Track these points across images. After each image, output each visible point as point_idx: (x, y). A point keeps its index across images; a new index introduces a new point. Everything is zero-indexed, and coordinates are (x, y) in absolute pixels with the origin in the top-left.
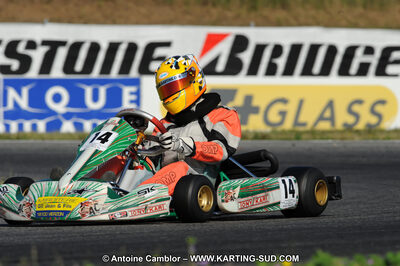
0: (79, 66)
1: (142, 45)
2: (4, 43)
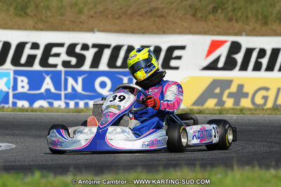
0: (119, 63)
1: (164, 48)
2: (66, 46)
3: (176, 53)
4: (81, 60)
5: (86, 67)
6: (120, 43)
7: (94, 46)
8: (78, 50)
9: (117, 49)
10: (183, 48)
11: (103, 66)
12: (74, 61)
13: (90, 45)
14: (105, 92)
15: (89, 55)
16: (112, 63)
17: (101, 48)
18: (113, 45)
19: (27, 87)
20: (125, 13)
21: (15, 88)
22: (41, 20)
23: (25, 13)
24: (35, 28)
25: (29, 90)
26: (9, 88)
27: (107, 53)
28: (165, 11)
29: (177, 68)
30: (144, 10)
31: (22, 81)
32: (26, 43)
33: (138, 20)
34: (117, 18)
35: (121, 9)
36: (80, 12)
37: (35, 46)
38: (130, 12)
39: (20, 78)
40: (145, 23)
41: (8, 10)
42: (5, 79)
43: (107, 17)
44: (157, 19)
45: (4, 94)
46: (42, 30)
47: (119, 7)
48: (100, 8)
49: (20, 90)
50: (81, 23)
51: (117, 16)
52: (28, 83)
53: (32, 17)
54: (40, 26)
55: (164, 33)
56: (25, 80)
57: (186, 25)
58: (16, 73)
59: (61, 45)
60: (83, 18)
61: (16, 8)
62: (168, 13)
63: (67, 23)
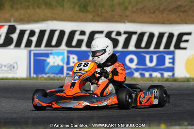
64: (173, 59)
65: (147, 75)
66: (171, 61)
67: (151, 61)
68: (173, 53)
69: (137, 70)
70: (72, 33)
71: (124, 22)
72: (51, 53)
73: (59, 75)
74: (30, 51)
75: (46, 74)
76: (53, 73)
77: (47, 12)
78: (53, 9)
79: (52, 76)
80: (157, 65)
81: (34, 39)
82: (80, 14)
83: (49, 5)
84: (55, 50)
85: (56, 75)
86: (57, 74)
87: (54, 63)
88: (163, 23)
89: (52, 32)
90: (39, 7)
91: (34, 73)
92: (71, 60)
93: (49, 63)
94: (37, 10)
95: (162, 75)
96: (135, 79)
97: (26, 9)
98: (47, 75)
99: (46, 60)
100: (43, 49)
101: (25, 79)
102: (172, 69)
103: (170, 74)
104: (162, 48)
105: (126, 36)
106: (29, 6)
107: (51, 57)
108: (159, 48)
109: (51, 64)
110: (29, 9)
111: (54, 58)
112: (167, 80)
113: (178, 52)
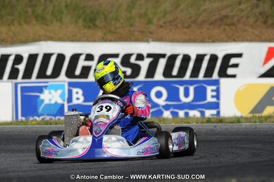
2: (121, 56)
3: (233, 61)
4: (136, 70)
5: (142, 77)
6: (175, 52)
7: (149, 56)
8: (133, 60)
9: (173, 58)
10: (240, 55)
11: (159, 76)
12: (129, 71)
13: (145, 55)
14: (161, 102)
15: (145, 65)
16: (167, 72)
17: (156, 58)
18: (168, 55)
19: (82, 98)
20: (195, 22)
21: (70, 100)
22: (110, 31)
23: (94, 24)
24: (104, 40)
25: (84, 101)
26: (64, 101)
27: (162, 63)
28: (236, 19)
29: (234, 76)
30: (214, 18)
31: (77, 93)
32: (80, 55)
33: (208, 29)
34: (187, 28)
35: (190, 18)
36: (150, 22)
37: (89, 57)
38: (199, 21)
39: (75, 90)
40: (215, 32)
41: (76, 22)
42: (60, 92)
43: (176, 26)
44: (227, 27)
45: (59, 107)
46: (111, 41)
47: (188, 16)
48: (169, 17)
49: (75, 102)
50: (151, 33)
51: (187, 25)
52: (83, 95)
53: (101, 28)
54: (109, 37)
55: (234, 41)
56: (80, 91)
57: (256, 32)
58: (70, 84)
59: (116, 56)
60: (152, 28)
61: (84, 20)
62: (238, 20)
63: (136, 33)
64: (218, 91)
65: (181, 114)
66: (215, 94)
67: (187, 95)
68: (216, 83)
69: (167, 107)
70: (75, 58)
71: (148, 41)
72: (46, 87)
73: (57, 118)
74: (16, 85)
75: (39, 116)
76: (48, 115)
77: (39, 29)
78: (47, 25)
79: (48, 118)
80: (194, 100)
81: (22, 67)
82: (86, 30)
83: (41, 19)
84: (51, 82)
85: (53, 118)
86: (55, 116)
87: (50, 100)
88: (202, 40)
89: (47, 57)
90: (26, 22)
91: (22, 116)
92: (75, 96)
93: (43, 101)
94: (25, 26)
95: (203, 113)
96: (165, 120)
97: (9, 25)
98: (41, 118)
99: (38, 96)
100: (34, 80)
101: (10, 123)
102: (216, 106)
103: (214, 112)
104: (201, 76)
105: (150, 60)
106: (13, 20)
107: (46, 91)
108: (197, 76)
109: (47, 102)
110: (13, 25)
111: (50, 93)
112: (209, 120)
113: (223, 81)
